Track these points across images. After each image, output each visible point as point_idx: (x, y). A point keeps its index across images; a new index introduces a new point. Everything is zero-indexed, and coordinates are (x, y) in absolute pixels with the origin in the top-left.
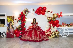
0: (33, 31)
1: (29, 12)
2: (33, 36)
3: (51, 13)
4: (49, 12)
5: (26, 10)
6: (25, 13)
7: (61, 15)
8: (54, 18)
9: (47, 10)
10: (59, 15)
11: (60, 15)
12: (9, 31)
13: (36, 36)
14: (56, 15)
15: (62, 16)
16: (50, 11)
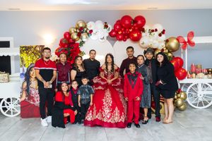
0: (108, 94)
1: (91, 31)
2: (107, 110)
3: (160, 35)
4: (153, 31)
5: (81, 25)
6: (79, 35)
7: (189, 41)
8: (169, 52)
9: (146, 27)
10: (185, 43)
11: (186, 40)
12: (29, 96)
13: (117, 109)
14: (175, 41)
15: (192, 44)
16: (156, 30)
